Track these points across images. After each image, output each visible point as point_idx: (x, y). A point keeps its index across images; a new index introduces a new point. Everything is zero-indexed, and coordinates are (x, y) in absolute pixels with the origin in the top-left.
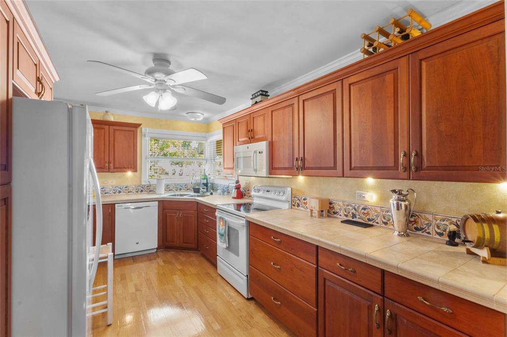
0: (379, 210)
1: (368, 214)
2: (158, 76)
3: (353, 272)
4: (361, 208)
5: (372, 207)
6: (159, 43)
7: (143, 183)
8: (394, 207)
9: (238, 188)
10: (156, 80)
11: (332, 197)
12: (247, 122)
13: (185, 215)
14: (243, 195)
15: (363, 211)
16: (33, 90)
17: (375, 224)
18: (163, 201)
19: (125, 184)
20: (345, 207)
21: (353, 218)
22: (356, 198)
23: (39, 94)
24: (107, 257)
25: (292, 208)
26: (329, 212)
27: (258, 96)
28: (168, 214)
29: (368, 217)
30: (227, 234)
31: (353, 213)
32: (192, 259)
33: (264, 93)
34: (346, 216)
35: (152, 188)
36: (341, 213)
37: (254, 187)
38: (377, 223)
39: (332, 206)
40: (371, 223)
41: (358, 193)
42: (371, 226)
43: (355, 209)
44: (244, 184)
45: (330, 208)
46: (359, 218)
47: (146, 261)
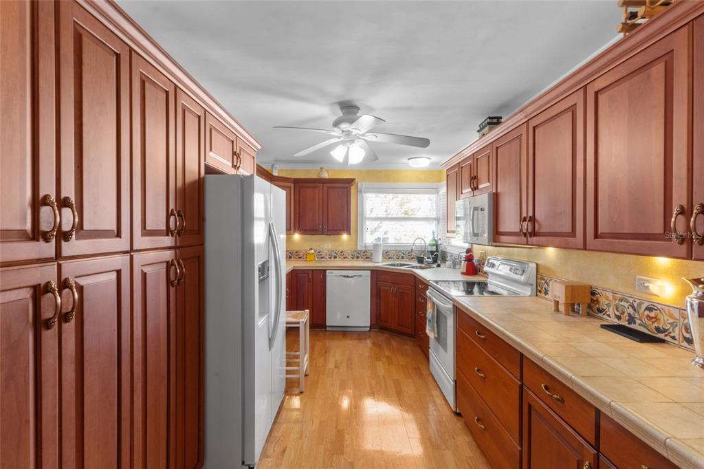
0: (676, 314)
1: (656, 319)
2: (345, 126)
3: (560, 401)
4: (644, 307)
5: (663, 307)
6: (337, 90)
7: (359, 248)
8: (693, 309)
9: (469, 259)
10: (343, 131)
11: (596, 283)
12: (471, 165)
13: (400, 290)
14: (477, 271)
15: (647, 312)
16: (230, 164)
17: (668, 338)
18: (377, 270)
19: (340, 249)
20: (617, 302)
21: (629, 324)
22: (637, 288)
23: (234, 166)
24: (298, 323)
25: (537, 295)
26: (590, 307)
27: (486, 125)
28: (382, 288)
29: (656, 324)
30: (435, 321)
31: (629, 315)
32: (405, 347)
33: (495, 121)
34: (619, 318)
35: (369, 255)
36: (611, 311)
37: (489, 259)
38: (674, 338)
39: (595, 299)
40: (661, 336)
41: (640, 280)
42: (663, 341)
43: (633, 307)
44: (479, 254)
45: (592, 301)
46: (640, 325)
47: (355, 339)
